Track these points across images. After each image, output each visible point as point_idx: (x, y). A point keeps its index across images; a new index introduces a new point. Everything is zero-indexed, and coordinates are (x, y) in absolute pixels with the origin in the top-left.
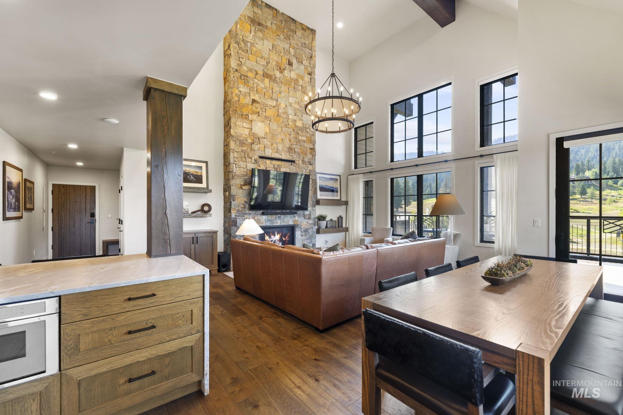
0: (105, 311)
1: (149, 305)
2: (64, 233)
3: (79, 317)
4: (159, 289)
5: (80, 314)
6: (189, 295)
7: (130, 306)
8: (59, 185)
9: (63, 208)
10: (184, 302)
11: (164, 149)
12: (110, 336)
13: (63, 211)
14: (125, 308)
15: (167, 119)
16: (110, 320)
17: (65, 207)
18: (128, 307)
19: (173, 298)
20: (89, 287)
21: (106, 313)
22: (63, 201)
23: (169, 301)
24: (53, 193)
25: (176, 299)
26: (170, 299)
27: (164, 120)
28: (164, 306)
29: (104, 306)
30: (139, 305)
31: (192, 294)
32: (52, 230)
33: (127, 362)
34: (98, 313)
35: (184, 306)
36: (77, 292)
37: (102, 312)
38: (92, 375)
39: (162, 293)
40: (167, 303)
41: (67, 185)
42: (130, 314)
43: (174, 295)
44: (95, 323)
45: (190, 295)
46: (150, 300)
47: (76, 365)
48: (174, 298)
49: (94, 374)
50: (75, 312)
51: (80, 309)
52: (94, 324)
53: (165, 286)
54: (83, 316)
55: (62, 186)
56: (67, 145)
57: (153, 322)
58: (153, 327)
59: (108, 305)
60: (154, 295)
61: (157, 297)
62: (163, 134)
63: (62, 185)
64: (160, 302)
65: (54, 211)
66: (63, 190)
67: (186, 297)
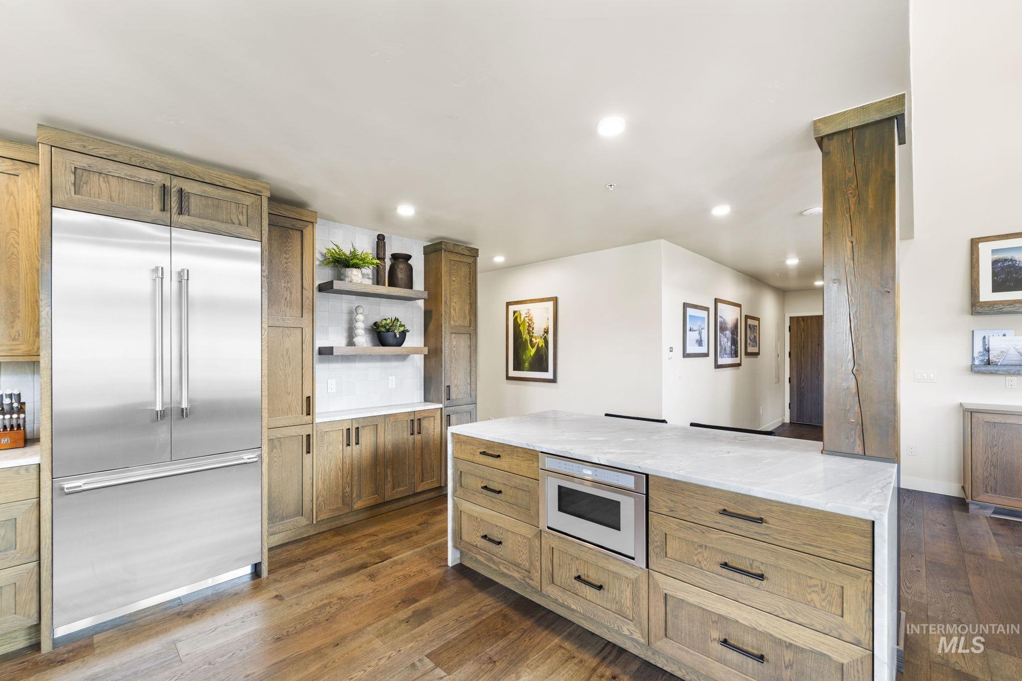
0: (693, 516)
1: (753, 535)
2: (803, 387)
3: (665, 509)
4: (772, 514)
5: (666, 506)
6: (834, 551)
7: (725, 523)
8: (798, 318)
9: (803, 350)
10: (822, 561)
11: (849, 244)
12: (700, 556)
13: (803, 355)
14: (719, 523)
15: (855, 183)
16: (698, 531)
17: (805, 349)
18: (723, 524)
19: (797, 542)
20: (673, 473)
21: (695, 519)
22: (803, 340)
23: (790, 543)
24: (791, 330)
25: (805, 546)
26: (793, 541)
27: (850, 186)
28: (781, 550)
29: (691, 507)
30: (738, 528)
31: (842, 553)
32: (790, 382)
33: (721, 611)
34: (684, 514)
35: (822, 568)
36: (662, 475)
37: (690, 515)
38: (678, 597)
39: (776, 524)
40: (786, 546)
41: (807, 317)
42: (724, 536)
43: (801, 538)
44: (682, 526)
45: (836, 553)
46: (754, 527)
47: (663, 571)
48: (801, 543)
49: (680, 598)
50: (661, 501)
51: (666, 500)
52: (680, 527)
53: (783, 512)
54: (668, 510)
55: (801, 319)
56: (784, 261)
57: (763, 568)
58: (761, 577)
59: (696, 508)
60: (760, 520)
61: (767, 527)
62: (847, 215)
63: (802, 317)
64: (773, 537)
65: (791, 355)
66: (802, 324)
67: (828, 552)
